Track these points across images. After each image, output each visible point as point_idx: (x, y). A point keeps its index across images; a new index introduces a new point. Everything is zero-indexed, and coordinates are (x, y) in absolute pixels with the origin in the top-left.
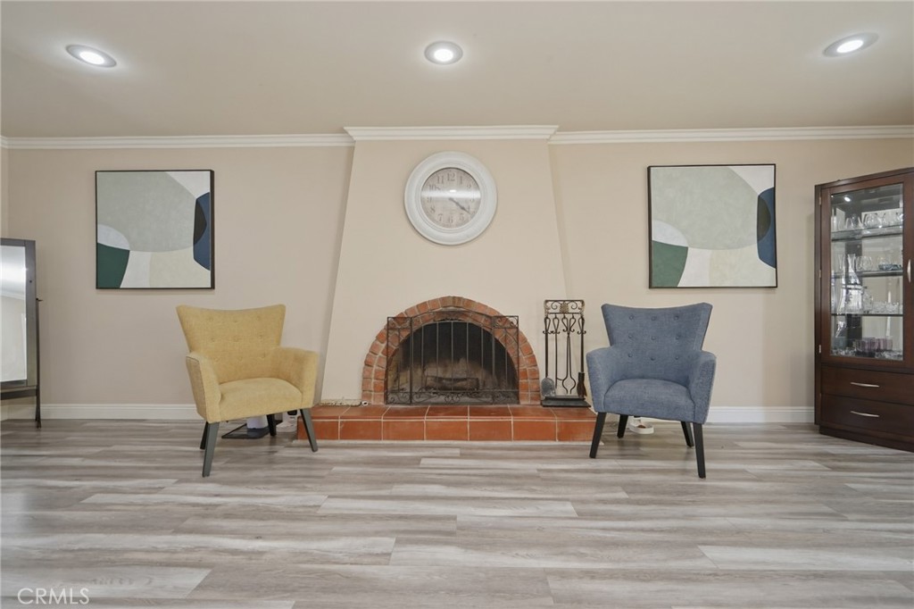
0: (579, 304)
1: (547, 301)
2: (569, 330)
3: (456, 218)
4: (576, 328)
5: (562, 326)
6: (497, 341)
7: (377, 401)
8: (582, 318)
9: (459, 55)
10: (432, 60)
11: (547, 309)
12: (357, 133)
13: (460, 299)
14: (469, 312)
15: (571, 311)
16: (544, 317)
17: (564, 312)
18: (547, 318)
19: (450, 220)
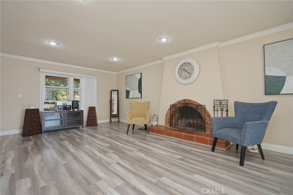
0: (226, 101)
1: (214, 100)
2: (222, 110)
3: (188, 77)
4: (225, 109)
5: (219, 109)
6: (199, 113)
7: (168, 126)
8: (227, 106)
9: (168, 39)
10: (161, 41)
11: (214, 103)
12: (165, 58)
13: (188, 100)
14: (191, 103)
15: (223, 103)
16: (213, 105)
17: (221, 104)
18: (214, 106)
19: (186, 77)
